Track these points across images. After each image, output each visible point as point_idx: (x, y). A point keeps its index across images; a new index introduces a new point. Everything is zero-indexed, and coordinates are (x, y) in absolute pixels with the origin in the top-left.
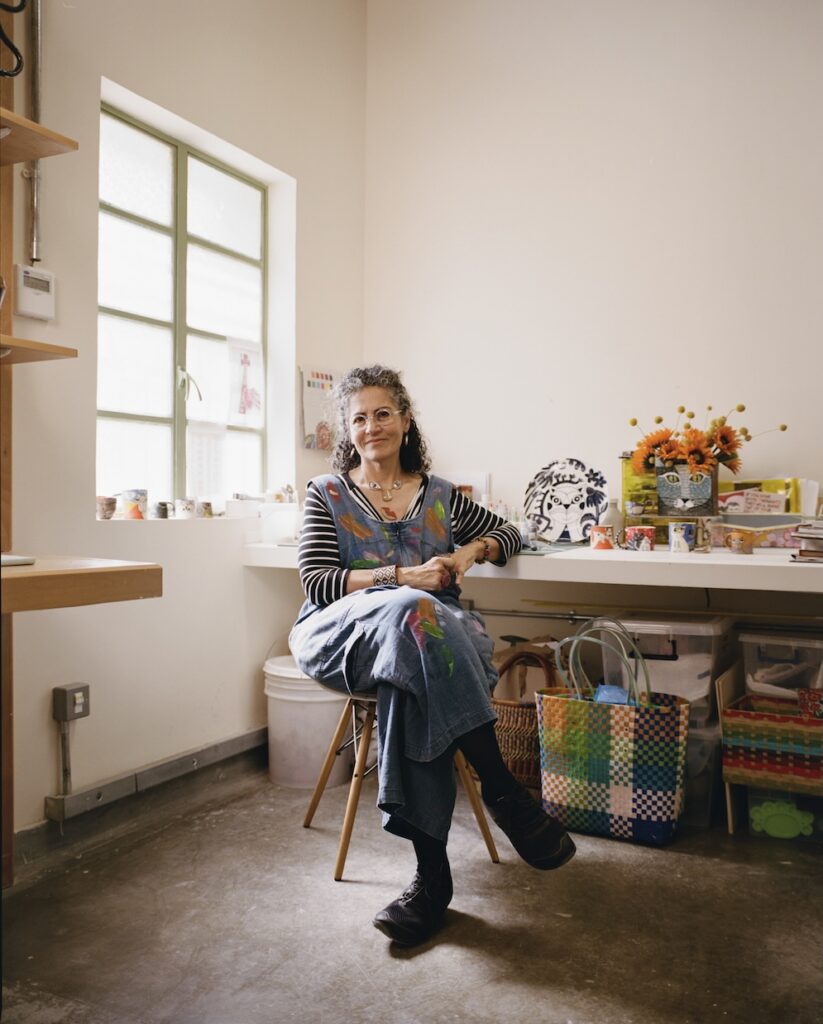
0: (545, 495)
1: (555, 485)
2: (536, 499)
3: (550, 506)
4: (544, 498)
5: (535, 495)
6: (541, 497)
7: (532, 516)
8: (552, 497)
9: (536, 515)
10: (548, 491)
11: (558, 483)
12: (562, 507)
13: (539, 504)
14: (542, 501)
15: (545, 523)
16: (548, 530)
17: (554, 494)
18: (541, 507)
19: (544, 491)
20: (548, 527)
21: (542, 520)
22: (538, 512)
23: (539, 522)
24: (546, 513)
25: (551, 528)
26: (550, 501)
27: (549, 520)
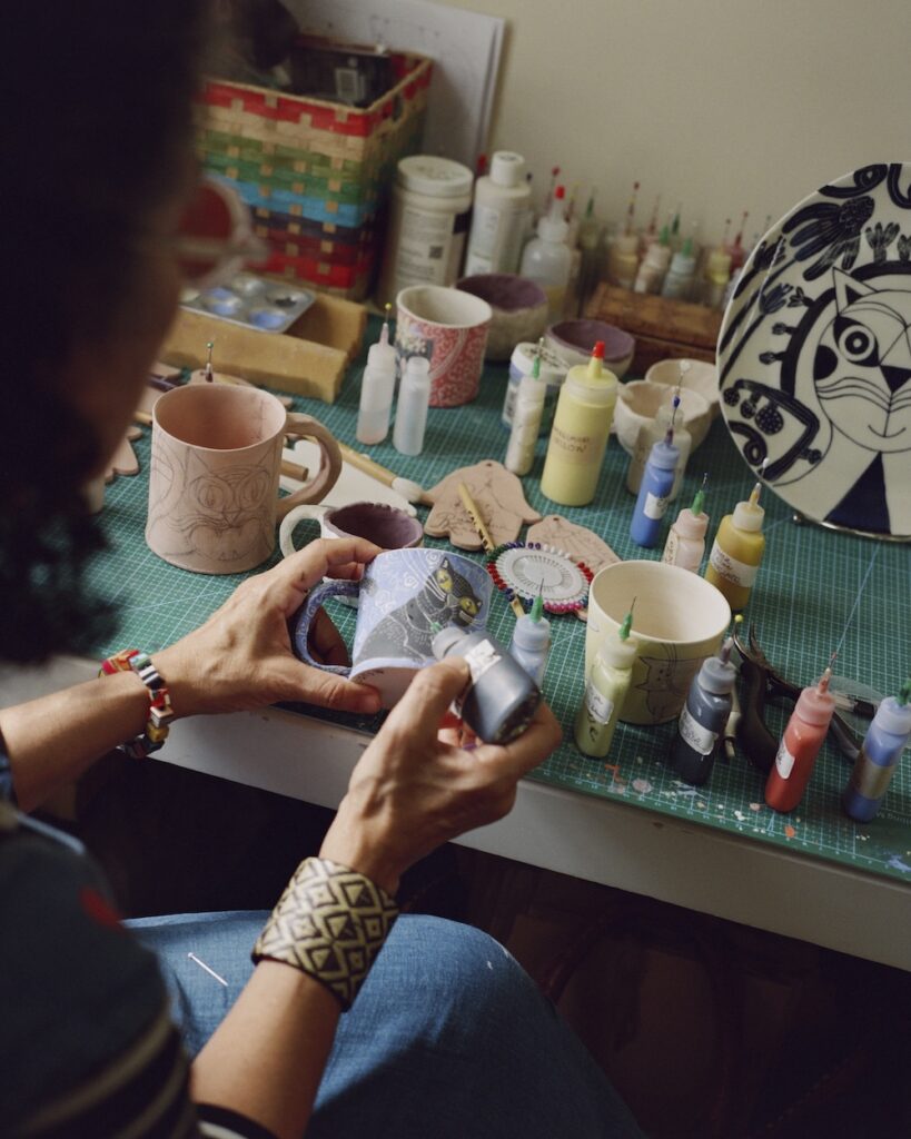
0: (815, 308)
1: (863, 274)
2: (770, 320)
3: (825, 363)
4: (808, 322)
5: (771, 302)
6: (792, 316)
7: (745, 394)
8: (841, 323)
9: (759, 389)
10: (830, 295)
11: (879, 268)
12: (875, 375)
13: (781, 343)
14: (799, 334)
15: (793, 429)
16: (801, 465)
17: (853, 313)
18: (789, 360)
19: (814, 290)
20: (802, 450)
21: (788, 417)
22: (772, 376)
23: (772, 423)
24: (805, 390)
25: (815, 457)
26: (829, 341)
27: (811, 422)
